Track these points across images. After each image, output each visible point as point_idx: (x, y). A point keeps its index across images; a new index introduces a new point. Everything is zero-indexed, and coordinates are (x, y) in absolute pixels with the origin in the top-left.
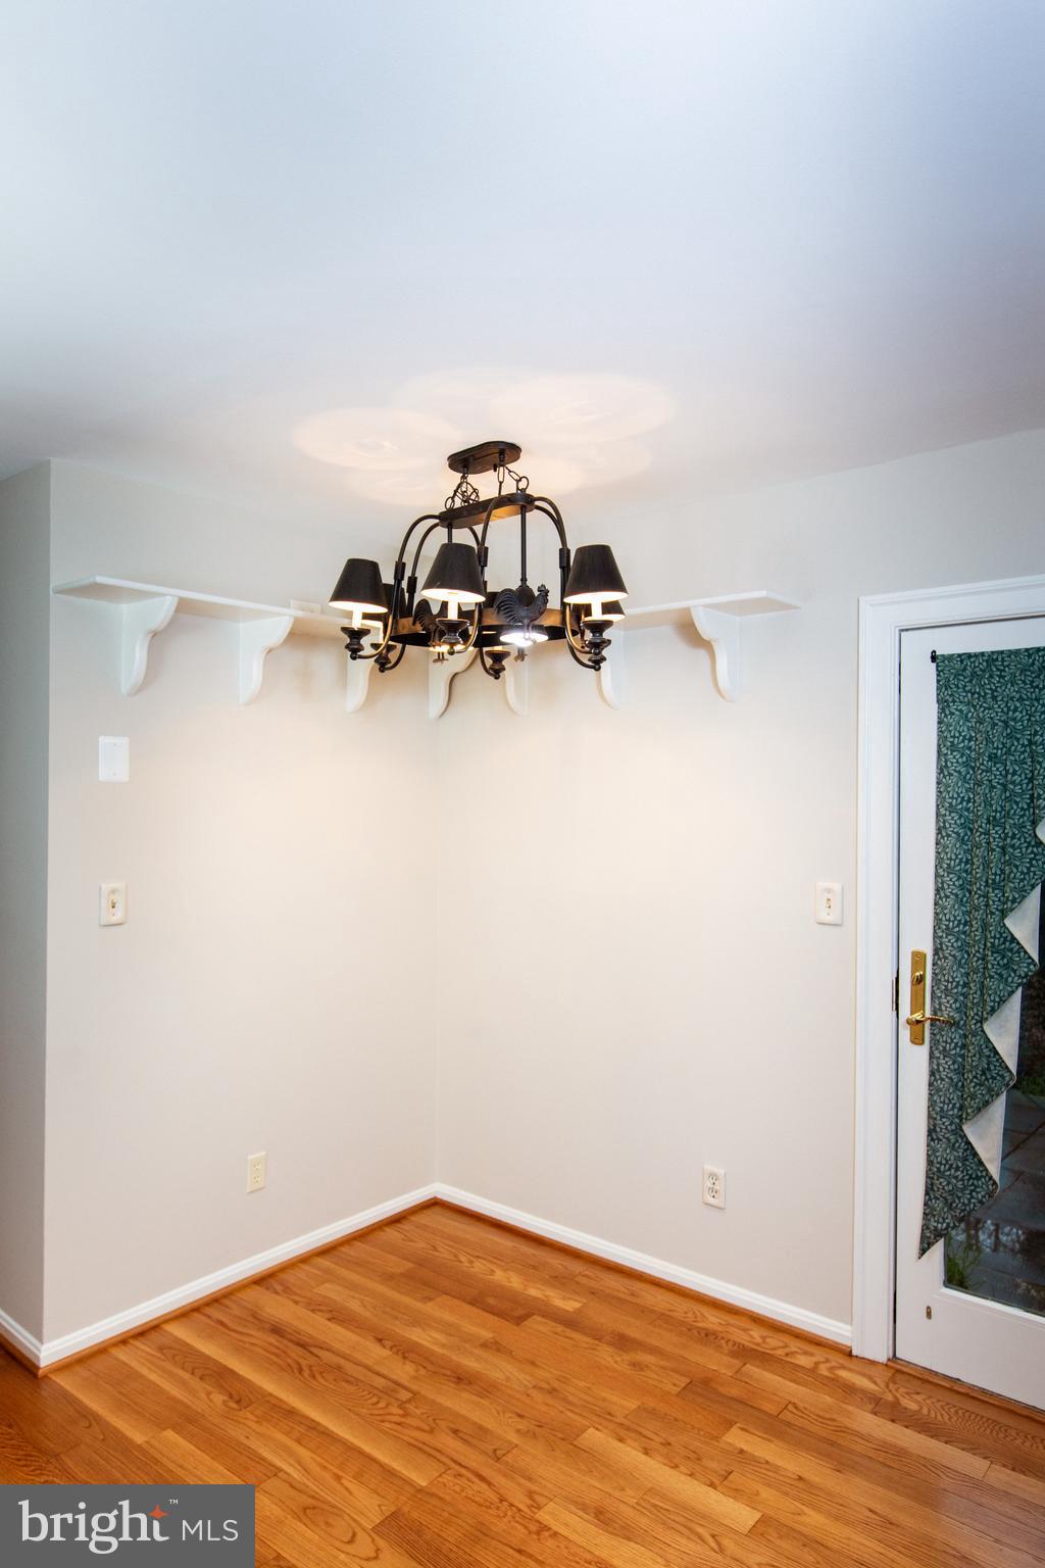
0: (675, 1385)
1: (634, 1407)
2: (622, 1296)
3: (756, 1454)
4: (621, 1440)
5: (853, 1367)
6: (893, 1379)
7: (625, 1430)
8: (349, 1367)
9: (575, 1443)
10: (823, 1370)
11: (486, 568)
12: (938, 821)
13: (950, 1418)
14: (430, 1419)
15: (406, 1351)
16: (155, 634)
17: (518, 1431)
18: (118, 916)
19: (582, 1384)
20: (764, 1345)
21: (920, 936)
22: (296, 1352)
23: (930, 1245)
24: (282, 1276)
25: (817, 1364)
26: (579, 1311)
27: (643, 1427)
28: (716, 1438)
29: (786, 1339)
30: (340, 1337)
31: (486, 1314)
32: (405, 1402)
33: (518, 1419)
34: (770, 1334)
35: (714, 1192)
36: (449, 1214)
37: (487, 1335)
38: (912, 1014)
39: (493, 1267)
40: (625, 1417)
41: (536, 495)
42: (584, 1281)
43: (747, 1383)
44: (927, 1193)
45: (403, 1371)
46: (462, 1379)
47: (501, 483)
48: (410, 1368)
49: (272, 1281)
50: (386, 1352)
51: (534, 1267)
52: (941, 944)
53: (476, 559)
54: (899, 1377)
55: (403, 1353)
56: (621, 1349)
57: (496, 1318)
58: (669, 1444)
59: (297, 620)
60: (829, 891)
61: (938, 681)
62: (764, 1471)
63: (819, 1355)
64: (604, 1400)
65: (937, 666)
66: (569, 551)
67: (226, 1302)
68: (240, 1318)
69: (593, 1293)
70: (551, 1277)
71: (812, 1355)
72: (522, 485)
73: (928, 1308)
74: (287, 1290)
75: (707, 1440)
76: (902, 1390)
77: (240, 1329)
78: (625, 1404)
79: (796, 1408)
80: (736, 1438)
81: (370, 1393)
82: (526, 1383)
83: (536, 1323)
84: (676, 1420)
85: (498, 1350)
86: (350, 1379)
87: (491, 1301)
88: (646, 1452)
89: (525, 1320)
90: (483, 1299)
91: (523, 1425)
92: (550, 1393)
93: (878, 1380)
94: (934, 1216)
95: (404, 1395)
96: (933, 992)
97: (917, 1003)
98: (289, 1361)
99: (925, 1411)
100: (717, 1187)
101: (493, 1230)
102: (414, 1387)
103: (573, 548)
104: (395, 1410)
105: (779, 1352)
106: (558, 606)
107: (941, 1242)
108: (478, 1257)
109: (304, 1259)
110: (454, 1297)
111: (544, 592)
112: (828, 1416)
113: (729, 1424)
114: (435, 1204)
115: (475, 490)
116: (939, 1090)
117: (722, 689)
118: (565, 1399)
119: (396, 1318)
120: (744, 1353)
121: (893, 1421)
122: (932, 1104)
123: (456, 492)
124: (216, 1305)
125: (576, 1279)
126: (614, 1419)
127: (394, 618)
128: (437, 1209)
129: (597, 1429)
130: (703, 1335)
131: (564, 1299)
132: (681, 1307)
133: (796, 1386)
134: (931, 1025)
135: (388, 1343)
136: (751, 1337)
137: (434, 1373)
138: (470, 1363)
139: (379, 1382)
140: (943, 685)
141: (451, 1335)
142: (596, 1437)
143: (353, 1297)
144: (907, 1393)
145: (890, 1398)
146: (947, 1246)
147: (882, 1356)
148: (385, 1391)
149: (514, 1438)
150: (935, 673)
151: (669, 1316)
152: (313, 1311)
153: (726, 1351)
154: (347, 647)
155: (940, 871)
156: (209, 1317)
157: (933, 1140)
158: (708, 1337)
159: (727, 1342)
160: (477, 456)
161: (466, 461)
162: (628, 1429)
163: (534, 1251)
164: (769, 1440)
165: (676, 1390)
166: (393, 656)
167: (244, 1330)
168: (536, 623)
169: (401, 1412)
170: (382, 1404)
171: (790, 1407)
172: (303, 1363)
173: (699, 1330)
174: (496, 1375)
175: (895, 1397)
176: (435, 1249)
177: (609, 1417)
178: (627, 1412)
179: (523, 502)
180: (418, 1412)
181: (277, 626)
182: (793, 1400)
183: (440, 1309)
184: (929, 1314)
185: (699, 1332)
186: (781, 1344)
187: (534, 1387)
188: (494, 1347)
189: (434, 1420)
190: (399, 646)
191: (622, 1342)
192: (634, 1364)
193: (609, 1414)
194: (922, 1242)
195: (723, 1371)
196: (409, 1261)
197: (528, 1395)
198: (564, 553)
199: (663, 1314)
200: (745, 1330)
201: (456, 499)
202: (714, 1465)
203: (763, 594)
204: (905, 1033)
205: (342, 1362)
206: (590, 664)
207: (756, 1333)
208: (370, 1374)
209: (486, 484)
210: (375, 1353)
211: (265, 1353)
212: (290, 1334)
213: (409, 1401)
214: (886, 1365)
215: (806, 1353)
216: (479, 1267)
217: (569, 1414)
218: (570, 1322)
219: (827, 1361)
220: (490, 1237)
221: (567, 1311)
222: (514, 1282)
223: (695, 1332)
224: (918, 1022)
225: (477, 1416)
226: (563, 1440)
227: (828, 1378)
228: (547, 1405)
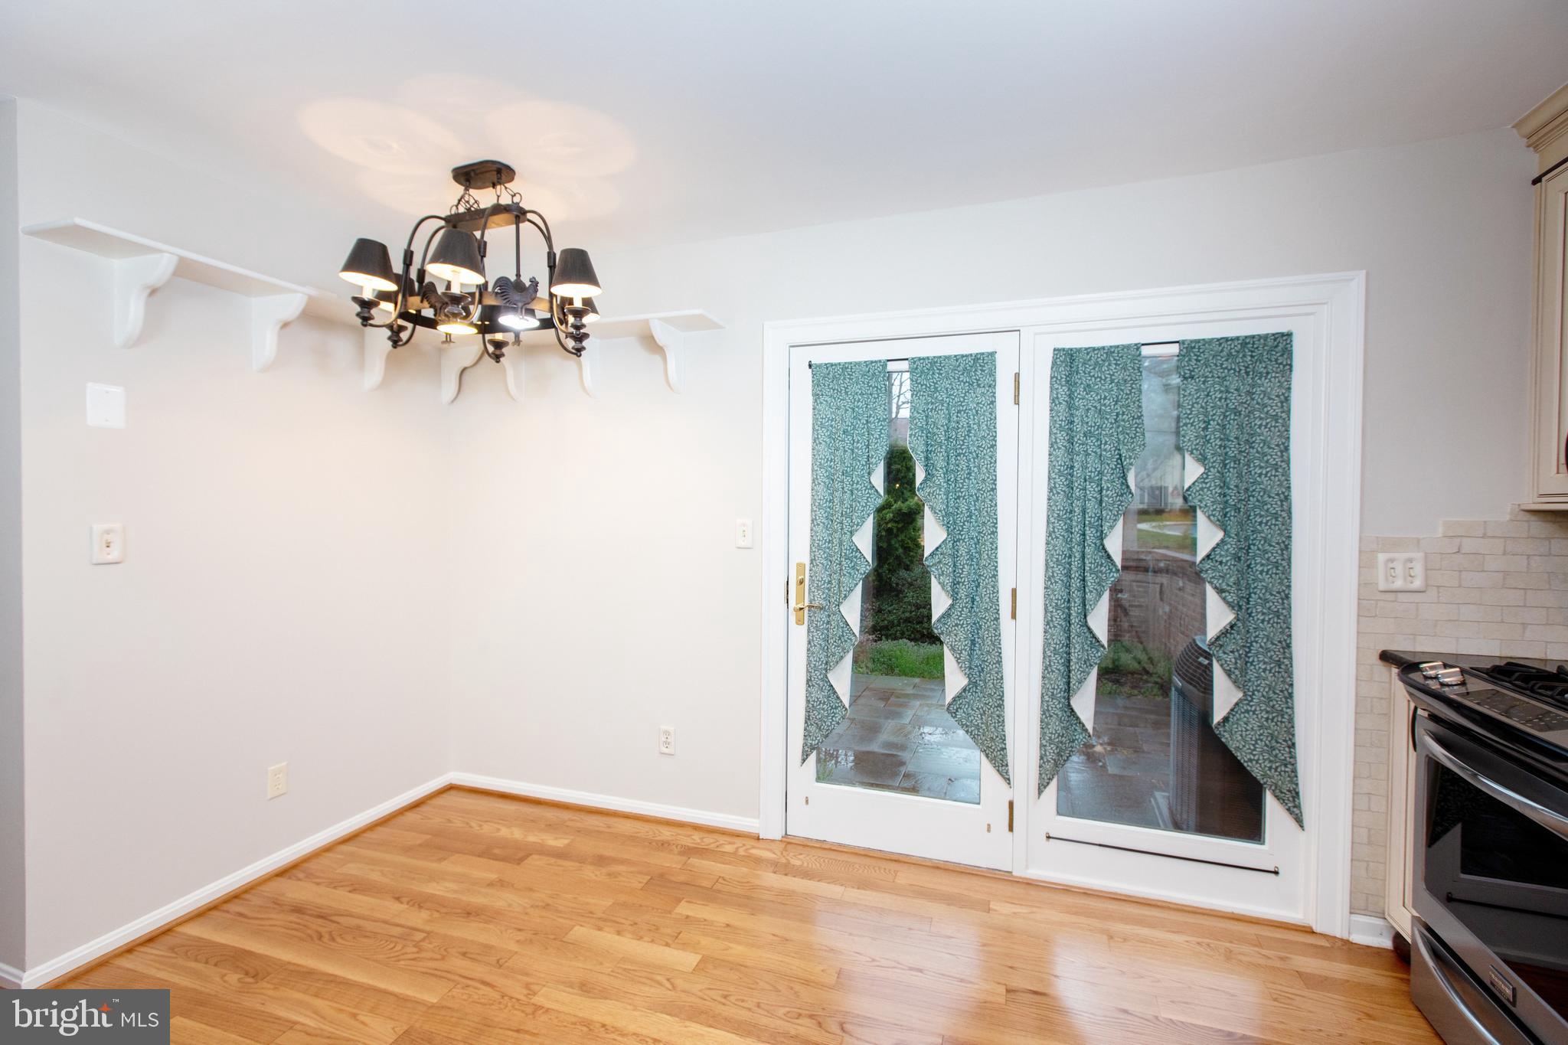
0: (640, 882)
1: (610, 903)
2: (603, 829)
3: (697, 916)
4: (600, 929)
5: (760, 846)
6: (785, 849)
7: (602, 922)
8: (368, 926)
9: (564, 940)
10: (741, 852)
11: (485, 259)
12: (813, 474)
13: (821, 865)
14: (442, 950)
15: (419, 902)
16: (154, 292)
17: (518, 941)
18: (114, 554)
19: (569, 896)
20: (703, 844)
21: (802, 553)
22: (316, 924)
23: (807, 756)
24: (306, 865)
25: (737, 848)
26: (568, 845)
27: (616, 917)
28: (670, 913)
29: (716, 836)
30: (361, 903)
31: (492, 861)
32: (420, 941)
33: (519, 933)
34: (706, 835)
35: (667, 744)
36: (462, 794)
37: (493, 876)
38: (797, 604)
39: (499, 827)
40: (603, 913)
41: (527, 208)
42: (570, 824)
43: (690, 871)
44: (806, 722)
45: (418, 918)
46: (470, 913)
47: (498, 196)
48: (424, 914)
49: (295, 871)
50: (403, 907)
51: (533, 821)
52: (814, 556)
53: (477, 250)
54: (789, 846)
55: (419, 905)
56: (600, 866)
57: (502, 863)
58: (636, 924)
59: (311, 299)
60: (744, 525)
61: (813, 381)
62: (702, 927)
63: (739, 842)
64: (587, 904)
65: (813, 371)
66: (555, 255)
67: (247, 896)
68: (261, 907)
69: (579, 831)
70: (546, 825)
71: (733, 843)
72: (516, 199)
73: (807, 798)
74: (310, 876)
75: (663, 915)
76: (792, 854)
77: (259, 916)
78: (601, 903)
79: (725, 880)
80: (684, 909)
81: (387, 941)
82: (526, 905)
83: (535, 861)
84: (641, 906)
85: (502, 886)
86: (368, 934)
87: (496, 851)
88: (619, 933)
89: (523, 861)
90: (488, 851)
91: (521, 936)
92: (544, 908)
93: (776, 851)
94: (810, 736)
95: (419, 936)
96: (810, 589)
97: (800, 597)
98: (309, 932)
99: (805, 864)
100: (669, 740)
101: (500, 800)
102: (428, 928)
103: (558, 251)
104: (411, 949)
105: (712, 846)
106: (546, 297)
107: (815, 752)
108: (486, 821)
109: (328, 849)
110: (465, 854)
111: (535, 284)
112: (744, 880)
113: (678, 901)
114: (451, 788)
115: (476, 202)
116: (813, 653)
117: (671, 382)
118: (557, 911)
119: (414, 879)
120: (689, 851)
121: (786, 875)
122: (809, 663)
123: (460, 201)
124: (236, 900)
125: (566, 824)
126: (595, 916)
127: (404, 296)
128: (452, 792)
129: (581, 926)
130: (660, 844)
131: (556, 839)
132: (643, 829)
133: (723, 866)
134: (809, 611)
135: (405, 900)
136: (693, 839)
137: (446, 913)
138: (477, 900)
139: (396, 931)
140: (816, 384)
141: (462, 882)
142: (581, 932)
143: (373, 870)
144: (795, 856)
145: (784, 861)
146: (818, 754)
147: (778, 835)
148: (401, 937)
149: (514, 947)
150: (810, 375)
151: (635, 836)
152: (335, 887)
153: (676, 852)
154: (358, 315)
155: (814, 507)
156: (228, 912)
157: (809, 686)
158: (664, 845)
159: (677, 847)
160: (478, 171)
161: (469, 175)
162: (605, 920)
163: (531, 810)
164: (706, 905)
165: (640, 885)
166: (404, 336)
167: (266, 916)
168: (529, 307)
169: (415, 950)
170: (399, 947)
171: (720, 880)
172: (323, 930)
173: (657, 842)
174: (500, 904)
175: (787, 859)
176: (449, 821)
177: (591, 915)
178: (604, 909)
179: (518, 214)
180: (431, 946)
181: (292, 304)
182: (722, 875)
183: (453, 866)
184: (807, 802)
185: (657, 844)
186: (714, 841)
187: (532, 906)
188: (501, 884)
189: (445, 950)
190: (410, 326)
191: (601, 861)
192: (609, 875)
193: (591, 913)
194: (803, 755)
195: (674, 866)
196: (428, 834)
197: (526, 914)
198: (551, 256)
199: (631, 836)
200: (689, 836)
201: (460, 206)
202: (669, 931)
203: (697, 312)
204: (793, 618)
205: (361, 922)
206: (574, 351)
207: (697, 837)
208: (387, 926)
209: (485, 198)
210: (393, 909)
211: (284, 930)
212: (311, 910)
213: (423, 940)
214: (781, 841)
215: (730, 843)
216: (487, 829)
217: (561, 920)
218: (560, 854)
219: (744, 845)
220: (497, 805)
221: (560, 847)
222: (517, 834)
223: (654, 844)
224: (801, 609)
225: (483, 938)
226: (555, 940)
227: (744, 856)
228: (542, 917)
